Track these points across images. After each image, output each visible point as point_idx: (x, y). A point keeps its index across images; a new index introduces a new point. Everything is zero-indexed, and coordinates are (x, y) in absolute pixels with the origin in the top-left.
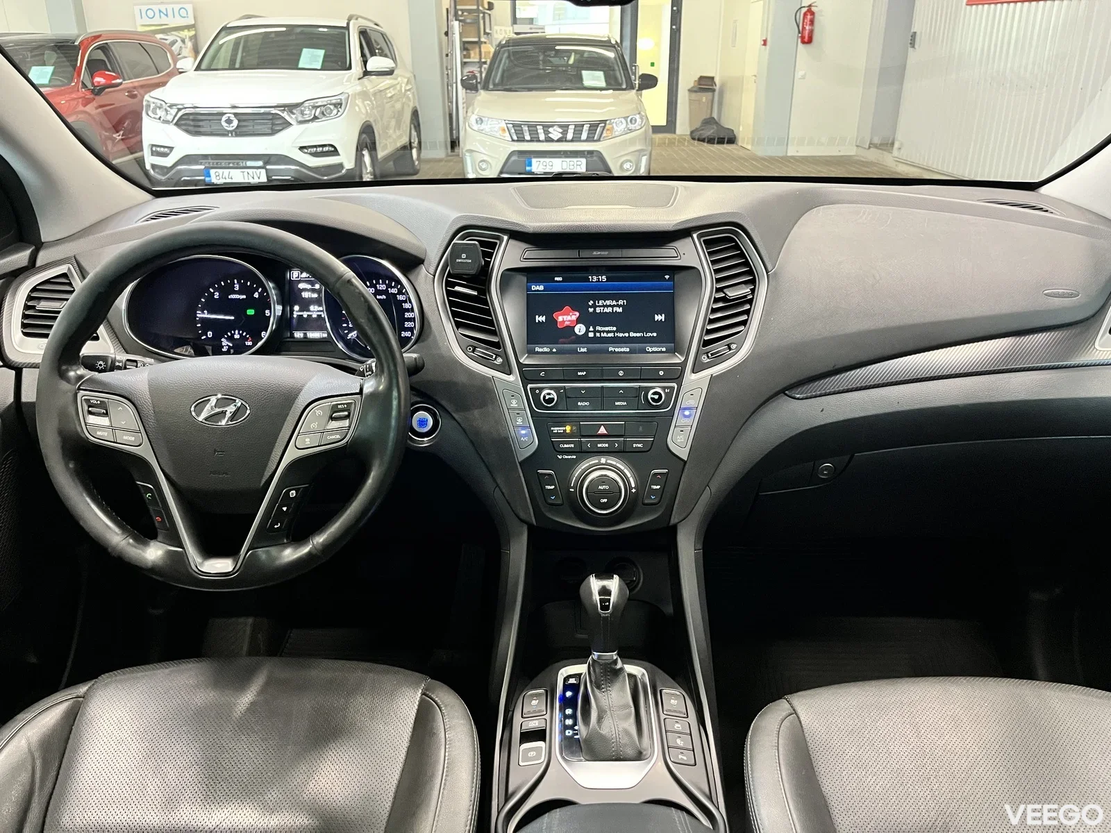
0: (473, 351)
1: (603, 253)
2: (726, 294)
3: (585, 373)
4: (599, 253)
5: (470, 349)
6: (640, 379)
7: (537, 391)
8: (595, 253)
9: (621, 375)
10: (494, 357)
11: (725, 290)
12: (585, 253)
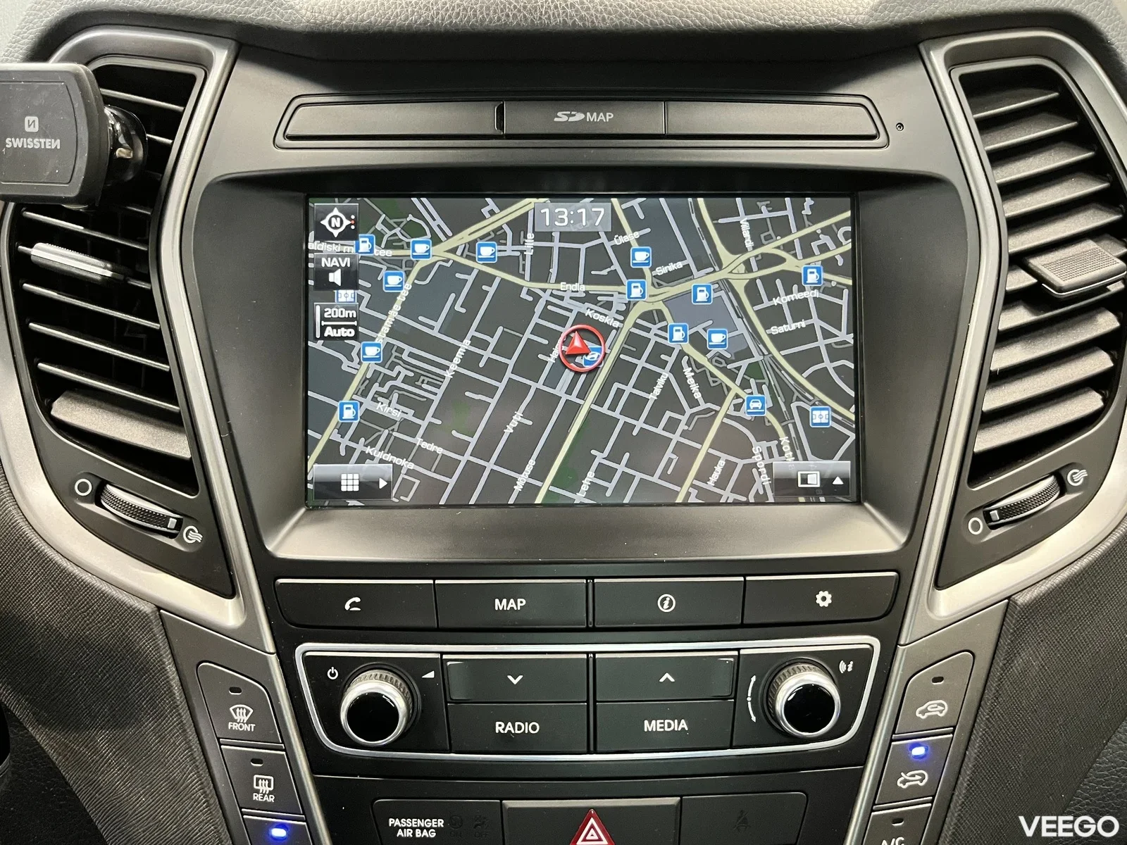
0: (97, 498)
1: (592, 117)
2: (1041, 279)
3: (522, 602)
4: (579, 117)
5: (83, 487)
6: (742, 626)
7: (333, 673)
8: (562, 117)
9: (665, 608)
10: (172, 523)
11: (1037, 262)
12: (523, 118)
